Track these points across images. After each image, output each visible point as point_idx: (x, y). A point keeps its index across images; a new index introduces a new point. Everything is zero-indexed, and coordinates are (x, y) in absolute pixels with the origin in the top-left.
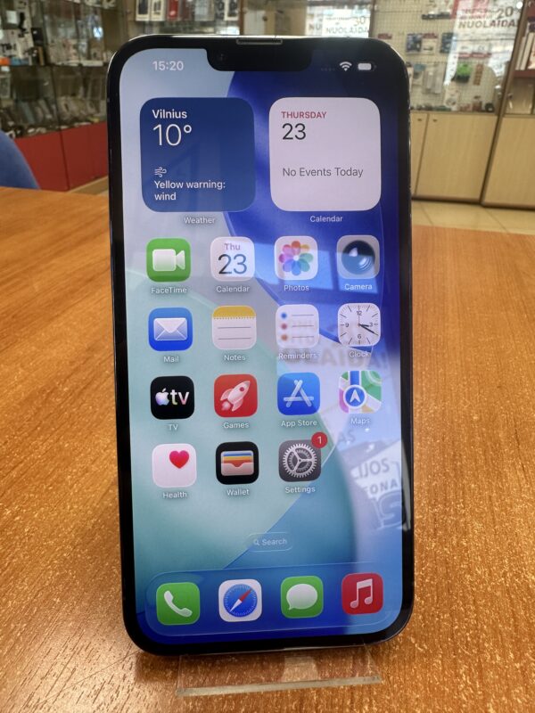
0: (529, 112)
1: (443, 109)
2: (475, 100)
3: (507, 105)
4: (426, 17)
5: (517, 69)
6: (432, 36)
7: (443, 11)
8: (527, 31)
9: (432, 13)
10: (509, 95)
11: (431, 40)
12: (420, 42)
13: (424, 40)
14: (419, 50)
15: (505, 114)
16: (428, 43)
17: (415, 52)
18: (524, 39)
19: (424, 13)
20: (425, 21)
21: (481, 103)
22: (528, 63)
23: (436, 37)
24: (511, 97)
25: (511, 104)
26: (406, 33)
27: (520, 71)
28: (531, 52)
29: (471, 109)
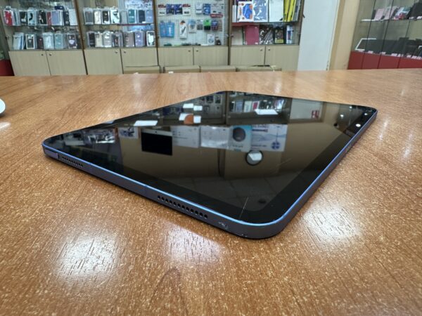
0: (242, 44)
2: (216, 39)
8: (235, 3)
11: (187, 8)
13: (183, 8)
14: (181, 13)
15: (231, 46)
22: (237, 19)
24: (233, 36)
25: (233, 41)
27: (234, 23)
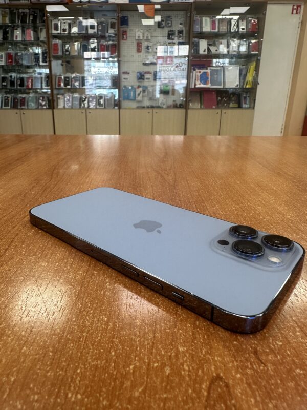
0: (199, 107)
1: (159, 107)
2: (174, 103)
3: (189, 104)
4: (145, 64)
5: (191, 87)
6: (149, 73)
7: (152, 61)
8: (192, 71)
9: (147, 62)
10: (189, 99)
11: (149, 75)
12: (143, 76)
13: (145, 75)
14: (144, 79)
15: (189, 108)
16: (147, 76)
17: (142, 80)
18: (192, 74)
19: (144, 62)
20: (144, 66)
21: (177, 104)
22: (195, 85)
23: (151, 73)
24: (190, 100)
25: (191, 104)
26: (136, 72)
27: (192, 88)
28: (195, 80)
29: (172, 106)
